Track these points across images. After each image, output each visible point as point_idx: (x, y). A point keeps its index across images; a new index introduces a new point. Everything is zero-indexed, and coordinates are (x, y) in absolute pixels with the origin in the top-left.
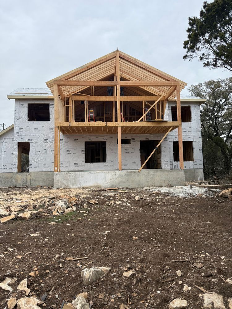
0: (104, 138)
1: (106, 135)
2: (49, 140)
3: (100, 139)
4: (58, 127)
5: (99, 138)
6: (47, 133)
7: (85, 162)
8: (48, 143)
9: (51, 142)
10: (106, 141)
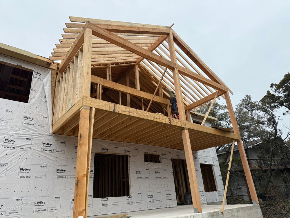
0: (127, 149)
1: (129, 145)
2: (18, 143)
3: (120, 150)
4: (91, 108)
5: (119, 148)
6: (17, 126)
7: (94, 197)
8: (13, 150)
9: (22, 148)
10: (130, 154)
